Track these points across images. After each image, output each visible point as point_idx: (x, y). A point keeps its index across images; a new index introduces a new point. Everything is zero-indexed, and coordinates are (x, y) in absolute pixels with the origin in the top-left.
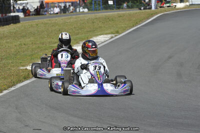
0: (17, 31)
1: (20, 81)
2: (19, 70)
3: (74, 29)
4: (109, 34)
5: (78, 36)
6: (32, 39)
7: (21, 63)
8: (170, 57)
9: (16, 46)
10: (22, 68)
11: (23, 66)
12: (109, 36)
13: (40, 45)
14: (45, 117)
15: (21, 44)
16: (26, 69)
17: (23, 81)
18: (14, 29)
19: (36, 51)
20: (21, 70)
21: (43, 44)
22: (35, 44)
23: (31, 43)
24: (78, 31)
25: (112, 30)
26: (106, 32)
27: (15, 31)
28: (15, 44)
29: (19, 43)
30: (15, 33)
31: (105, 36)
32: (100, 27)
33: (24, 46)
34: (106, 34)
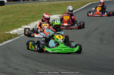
0: (3, 10)
1: (6, 40)
2: (5, 33)
3: (38, 11)
4: (59, 14)
5: (40, 15)
6: (13, 15)
7: (6, 29)
8: (96, 29)
9: (2, 19)
10: (6, 32)
11: (7, 31)
12: (59, 15)
13: (18, 20)
14: (21, 62)
15: (5, 18)
16: (9, 33)
17: (7, 41)
18: (1, 9)
19: (15, 23)
20: (6, 33)
21: (19, 19)
22: (14, 18)
23: (12, 18)
24: (40, 12)
25: (61, 12)
26: (57, 13)
27: (2, 10)
28: (2, 18)
29: (4, 17)
30: (2, 12)
31: (57, 15)
32: (54, 10)
33: (7, 19)
34: (57, 14)
